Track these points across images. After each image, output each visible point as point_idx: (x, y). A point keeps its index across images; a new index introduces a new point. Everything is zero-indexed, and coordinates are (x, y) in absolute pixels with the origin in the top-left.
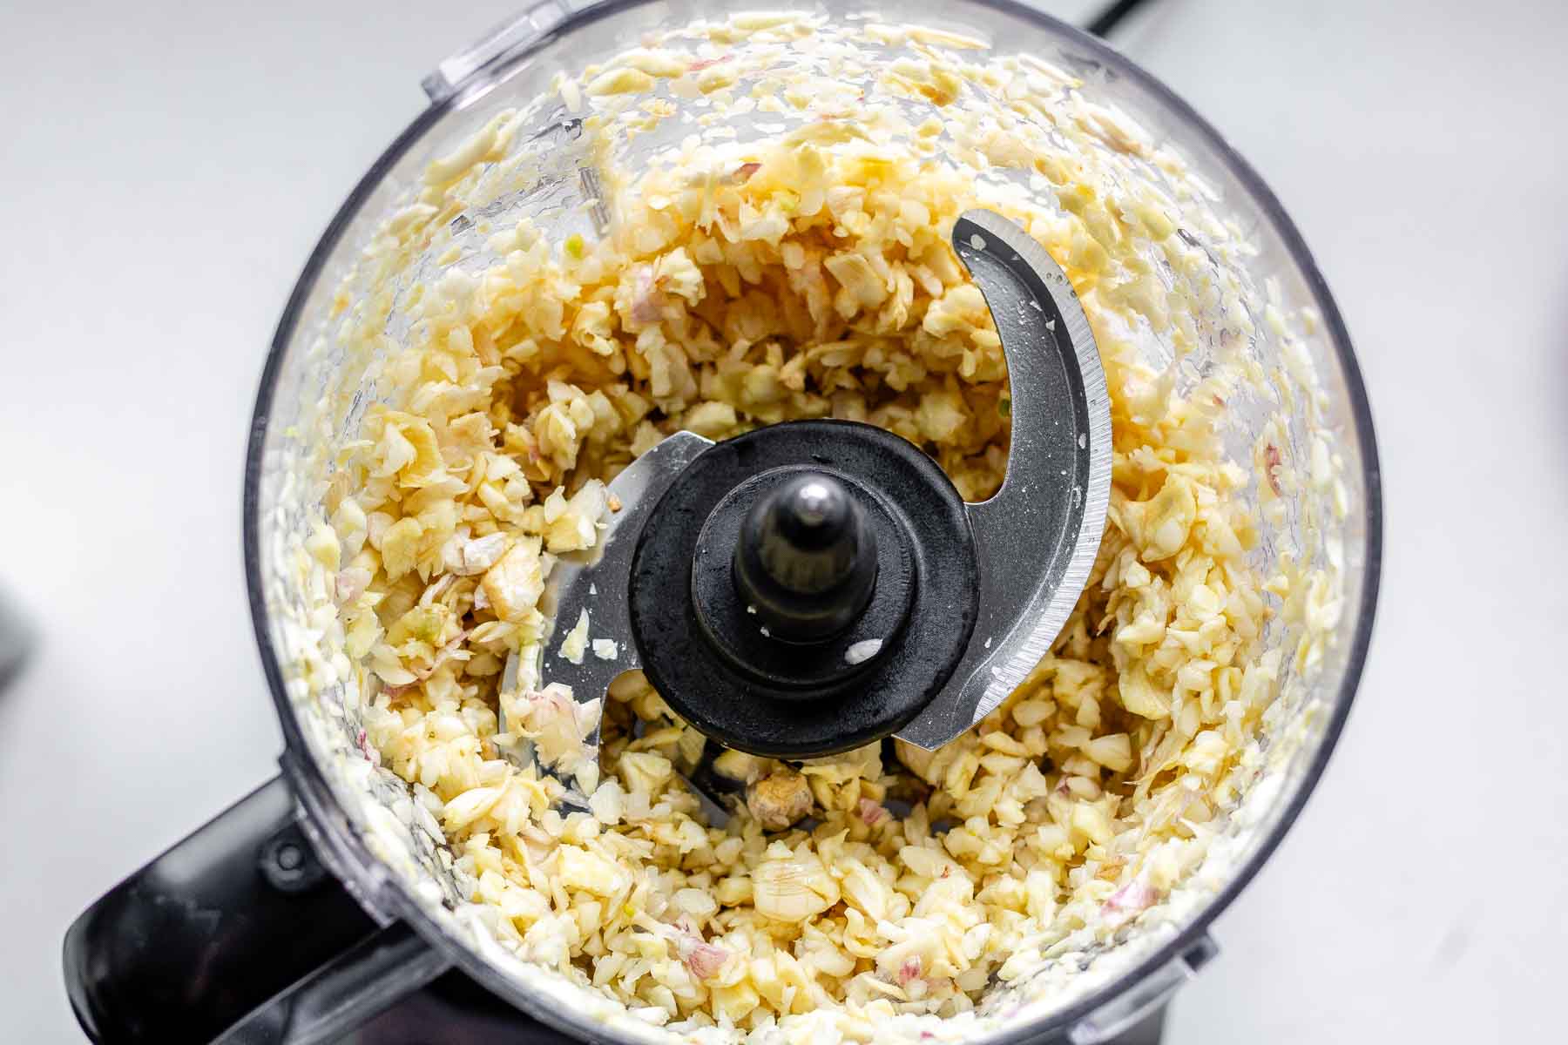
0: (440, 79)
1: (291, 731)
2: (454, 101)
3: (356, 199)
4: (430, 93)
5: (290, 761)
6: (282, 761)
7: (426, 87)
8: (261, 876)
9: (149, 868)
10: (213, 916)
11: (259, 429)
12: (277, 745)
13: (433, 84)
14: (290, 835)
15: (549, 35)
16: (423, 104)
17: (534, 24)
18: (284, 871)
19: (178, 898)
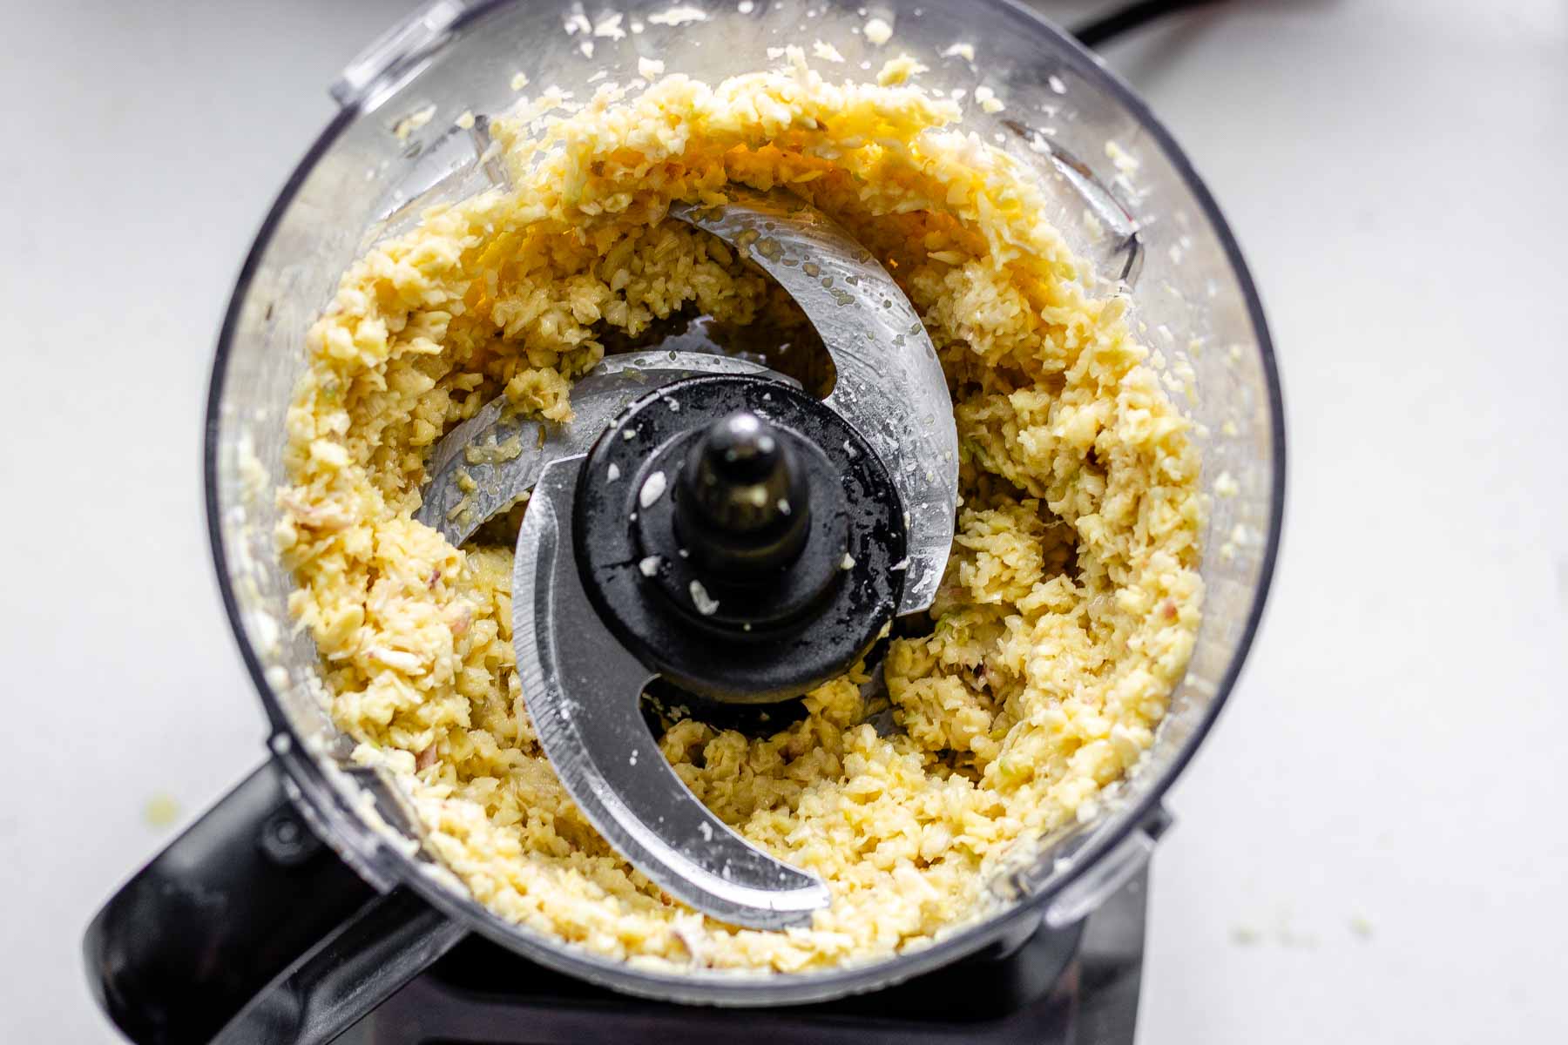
0: (345, 84)
2: (362, 104)
4: (338, 99)
8: (261, 855)
10: (220, 899)
13: (340, 92)
14: (285, 812)
15: (445, 33)
17: (432, 23)
18: (281, 846)
19: (186, 886)
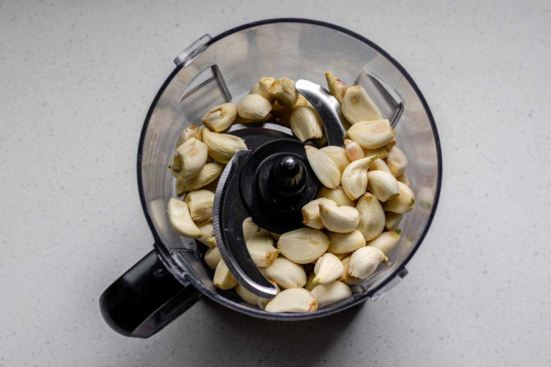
0: (179, 59)
1: (156, 237)
2: (183, 65)
3: (160, 93)
4: (176, 63)
5: (157, 246)
6: (155, 245)
7: (175, 62)
8: (153, 277)
9: (121, 278)
10: (140, 288)
11: (140, 158)
12: (153, 241)
13: (177, 61)
14: (159, 264)
15: (206, 45)
16: (175, 66)
17: (202, 42)
18: (158, 274)
